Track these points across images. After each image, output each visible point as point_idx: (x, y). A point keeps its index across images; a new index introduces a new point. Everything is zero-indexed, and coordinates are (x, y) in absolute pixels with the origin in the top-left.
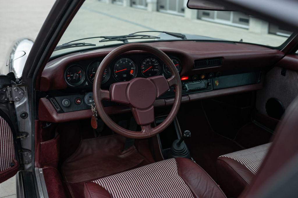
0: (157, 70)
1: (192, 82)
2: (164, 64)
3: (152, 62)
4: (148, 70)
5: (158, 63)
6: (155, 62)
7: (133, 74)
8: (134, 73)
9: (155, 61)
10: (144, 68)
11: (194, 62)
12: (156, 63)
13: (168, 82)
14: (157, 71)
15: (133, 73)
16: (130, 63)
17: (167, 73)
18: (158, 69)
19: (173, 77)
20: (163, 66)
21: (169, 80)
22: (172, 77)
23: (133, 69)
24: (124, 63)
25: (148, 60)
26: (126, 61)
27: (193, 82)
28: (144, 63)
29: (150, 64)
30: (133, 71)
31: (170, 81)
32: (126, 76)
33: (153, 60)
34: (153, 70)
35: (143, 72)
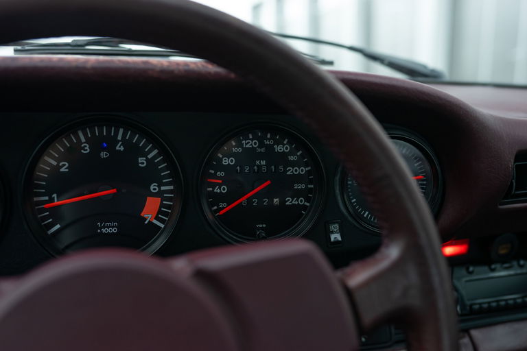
0: (302, 201)
1: (486, 268)
2: (340, 169)
3: (269, 154)
4: (249, 201)
5: (306, 165)
6: (292, 158)
7: (162, 221)
8: (166, 214)
9: (291, 153)
10: (224, 189)
11: (511, 164)
12: (293, 164)
13: (349, 292)
14: (304, 207)
15: (160, 212)
16: (141, 160)
17: (358, 217)
18: (307, 200)
19: (393, 252)
20: (337, 178)
21: (359, 276)
22: (383, 250)
23: (160, 194)
24: (103, 155)
25: (250, 143)
26: (120, 148)
27: (493, 270)
28: (226, 161)
29: (260, 167)
30: (162, 205)
31: (367, 284)
32: (115, 230)
33: (278, 148)
34: (276, 200)
35: (219, 210)
